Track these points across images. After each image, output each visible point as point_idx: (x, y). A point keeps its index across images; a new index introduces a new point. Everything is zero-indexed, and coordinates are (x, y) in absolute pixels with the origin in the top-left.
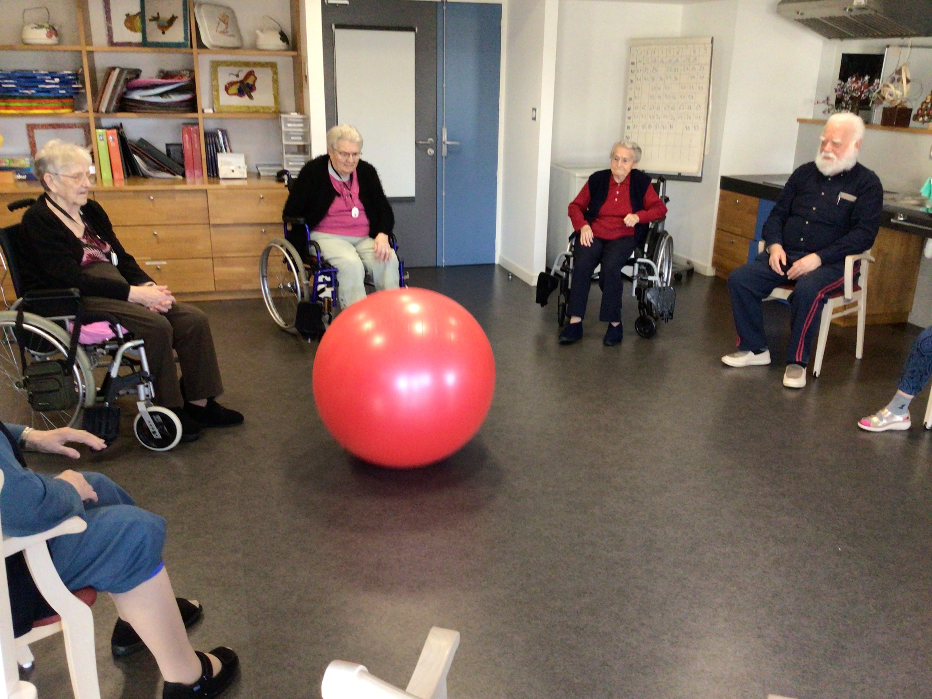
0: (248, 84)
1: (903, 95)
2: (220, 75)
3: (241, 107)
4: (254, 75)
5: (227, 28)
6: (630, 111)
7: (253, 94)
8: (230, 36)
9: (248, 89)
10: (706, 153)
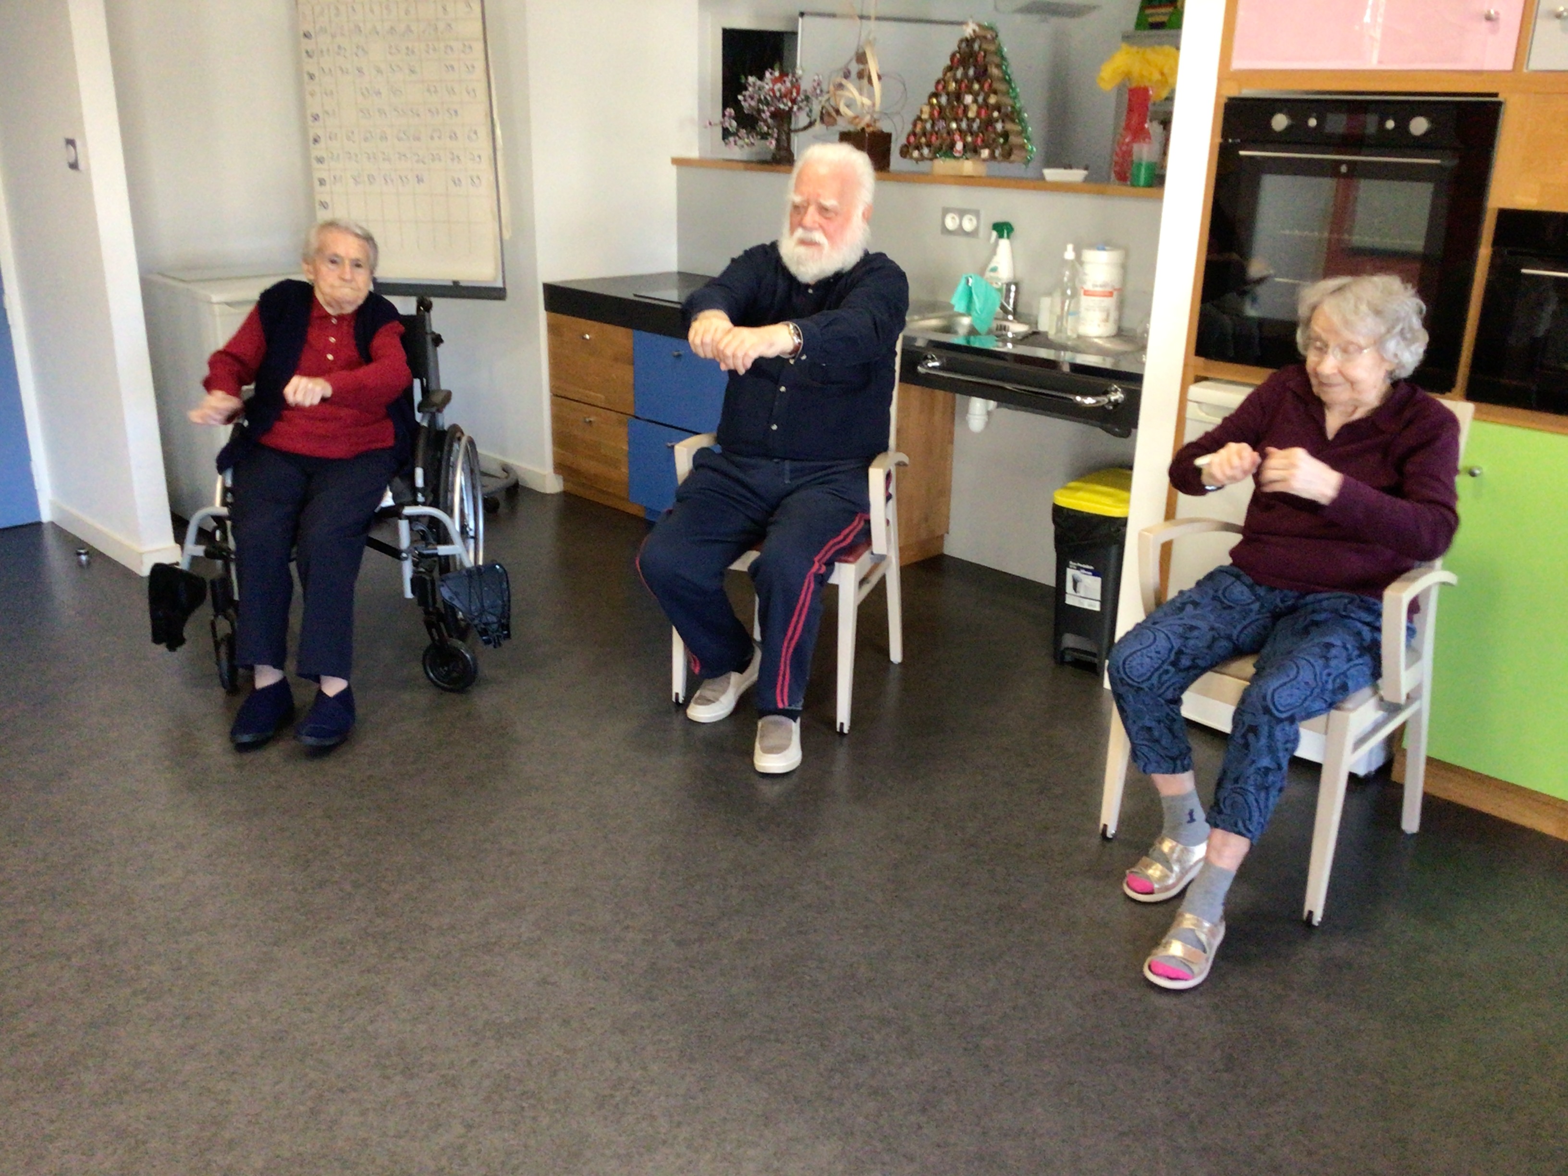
1: (874, 105)
6: (317, 145)
10: (507, 236)
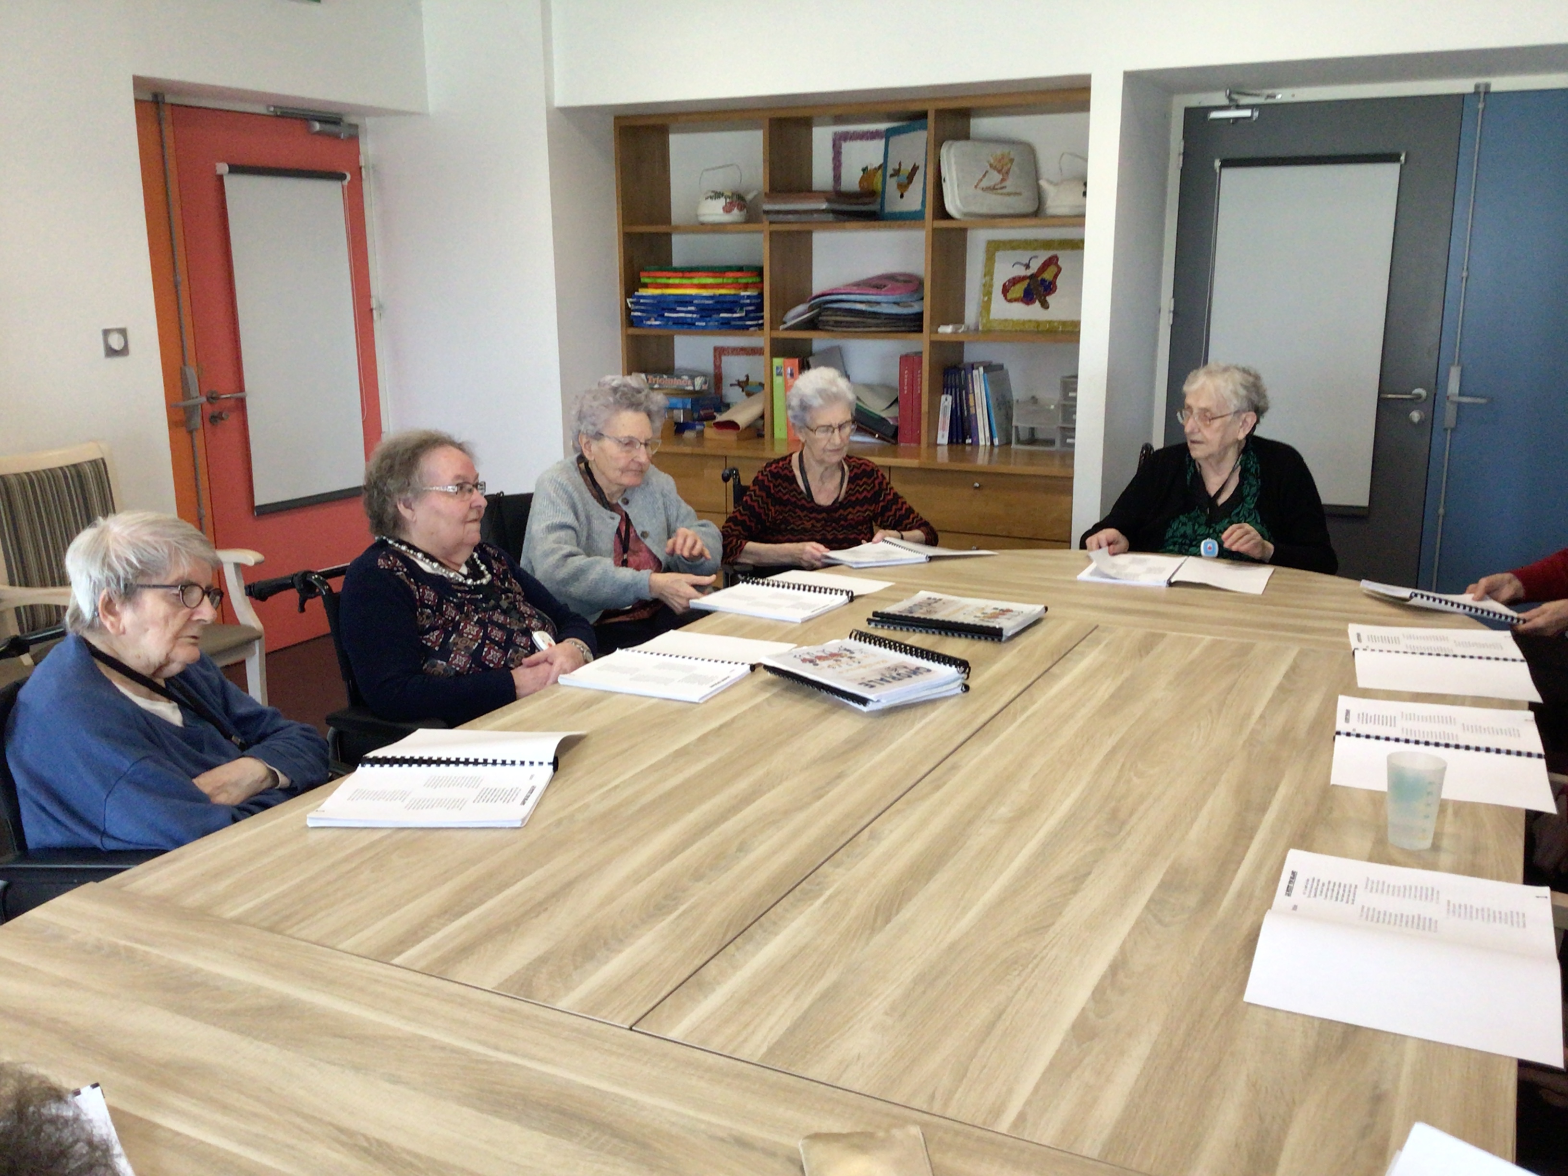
0: (1043, 281)
2: (997, 266)
3: (1024, 322)
4: (1057, 263)
5: (1003, 180)
7: (1048, 298)
8: (1009, 194)
9: (1041, 289)
